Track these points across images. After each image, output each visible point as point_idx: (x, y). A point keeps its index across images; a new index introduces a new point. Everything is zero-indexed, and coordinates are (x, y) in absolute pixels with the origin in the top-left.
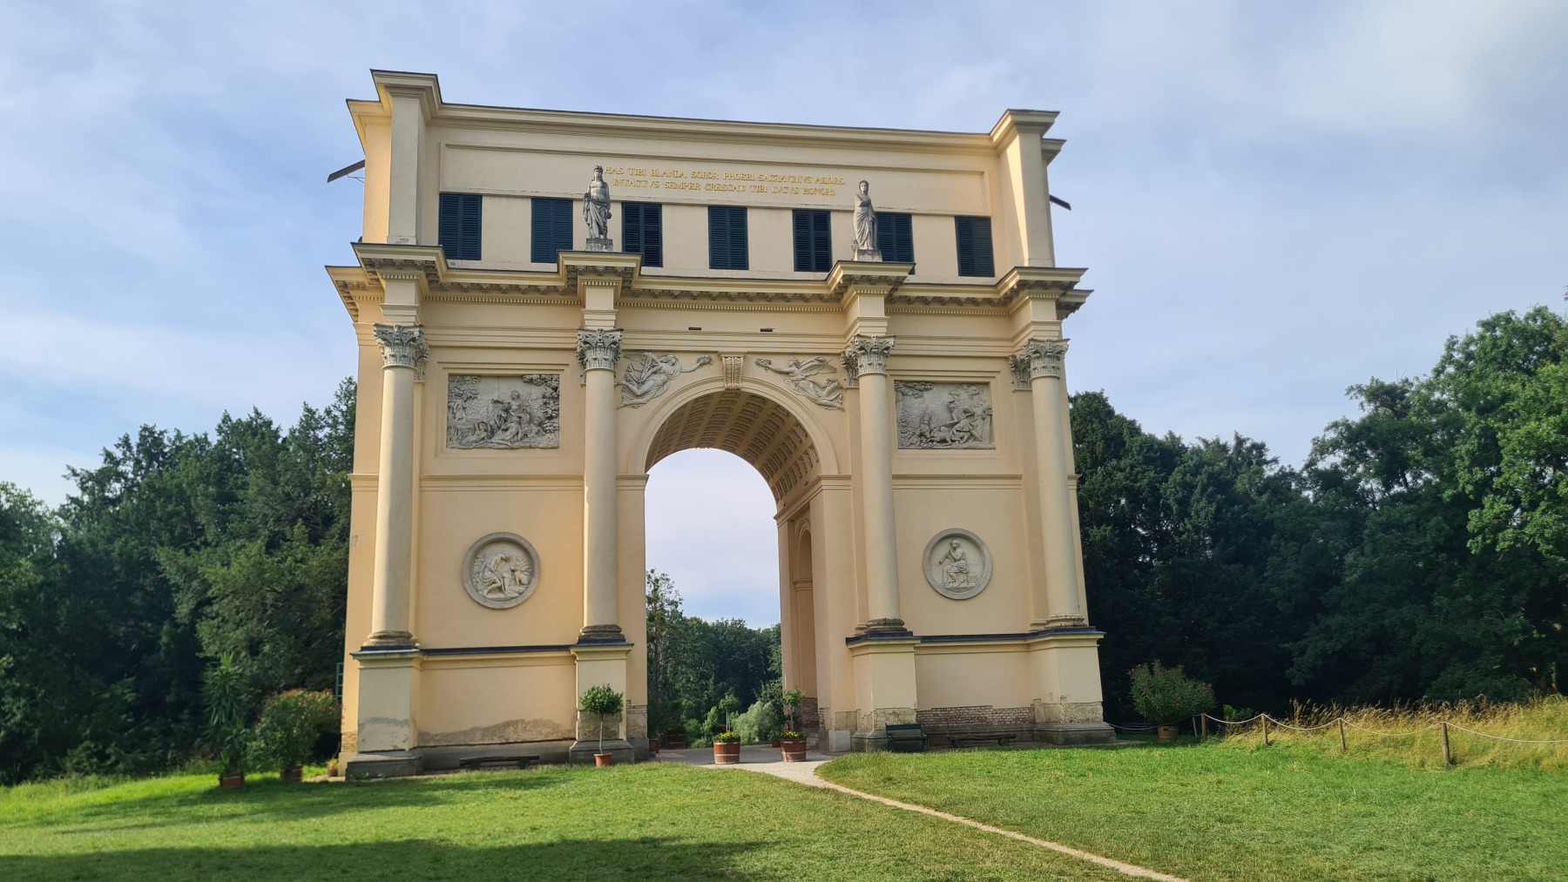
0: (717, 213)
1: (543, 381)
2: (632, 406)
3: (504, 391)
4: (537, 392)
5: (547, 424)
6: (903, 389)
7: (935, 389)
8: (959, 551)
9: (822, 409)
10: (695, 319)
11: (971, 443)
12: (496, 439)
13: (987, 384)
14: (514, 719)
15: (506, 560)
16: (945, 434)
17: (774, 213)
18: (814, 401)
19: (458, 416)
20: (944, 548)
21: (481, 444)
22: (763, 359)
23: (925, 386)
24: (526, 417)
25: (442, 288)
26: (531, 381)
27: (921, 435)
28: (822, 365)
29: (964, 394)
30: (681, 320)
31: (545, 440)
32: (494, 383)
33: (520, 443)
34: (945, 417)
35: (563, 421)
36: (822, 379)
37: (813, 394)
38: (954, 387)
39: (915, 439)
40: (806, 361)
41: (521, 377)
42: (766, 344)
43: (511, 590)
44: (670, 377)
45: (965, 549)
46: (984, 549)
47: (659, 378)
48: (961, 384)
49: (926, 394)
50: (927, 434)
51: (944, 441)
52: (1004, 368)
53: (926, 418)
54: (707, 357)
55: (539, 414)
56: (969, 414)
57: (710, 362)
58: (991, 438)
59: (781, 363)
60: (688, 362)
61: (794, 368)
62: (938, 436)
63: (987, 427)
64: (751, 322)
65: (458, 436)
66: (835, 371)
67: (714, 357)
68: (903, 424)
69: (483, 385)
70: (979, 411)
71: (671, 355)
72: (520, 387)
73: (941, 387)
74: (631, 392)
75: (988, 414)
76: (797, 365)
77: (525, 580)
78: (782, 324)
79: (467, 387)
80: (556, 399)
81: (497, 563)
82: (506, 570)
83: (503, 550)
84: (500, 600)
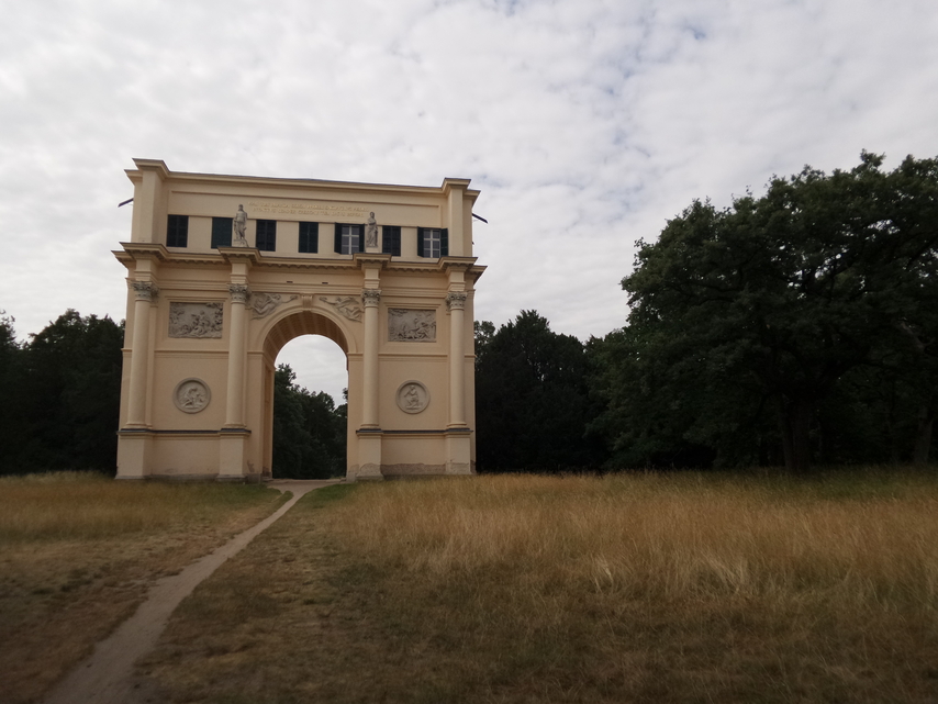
0: (304, 226)
1: (215, 306)
2: (257, 318)
3: (196, 311)
4: (212, 311)
5: (217, 327)
6: (393, 313)
7: (409, 312)
8: (414, 391)
9: (350, 322)
10: (290, 277)
11: (425, 339)
12: (192, 333)
13: (434, 311)
14: (196, 463)
15: (195, 390)
16: (412, 334)
17: (328, 226)
18: (347, 318)
19: (175, 322)
20: (407, 390)
21: (184, 336)
22: (324, 297)
23: (405, 311)
24: (206, 323)
25: (166, 261)
26: (210, 306)
27: (400, 335)
28: (351, 301)
29: (423, 315)
30: (282, 278)
31: (214, 334)
32: (193, 307)
33: (202, 335)
34: (413, 327)
35: (224, 326)
36: (351, 307)
37: (346, 314)
38: (418, 312)
39: (396, 337)
40: (344, 298)
41: (205, 304)
42: (325, 290)
44: (276, 305)
45: (418, 390)
46: (426, 391)
47: (271, 306)
48: (422, 310)
49: (404, 315)
50: (403, 334)
51: (411, 338)
52: (443, 303)
53: (403, 327)
54: (295, 296)
55: (213, 322)
56: (425, 325)
57: (296, 298)
58: (435, 337)
59: (332, 300)
60: (286, 298)
61: (338, 302)
62: (408, 335)
63: (433, 331)
64: (317, 280)
65: (173, 332)
66: (357, 303)
67: (298, 296)
68: (392, 330)
69: (186, 308)
70: (430, 324)
71: (277, 294)
72: (205, 309)
73: (412, 312)
74: (257, 312)
75: (434, 325)
76: (339, 300)
77: (203, 399)
78: (333, 280)
79: (179, 309)
80: (221, 314)
81: (190, 392)
82: (194, 395)
83: (193, 386)
84: (191, 409)
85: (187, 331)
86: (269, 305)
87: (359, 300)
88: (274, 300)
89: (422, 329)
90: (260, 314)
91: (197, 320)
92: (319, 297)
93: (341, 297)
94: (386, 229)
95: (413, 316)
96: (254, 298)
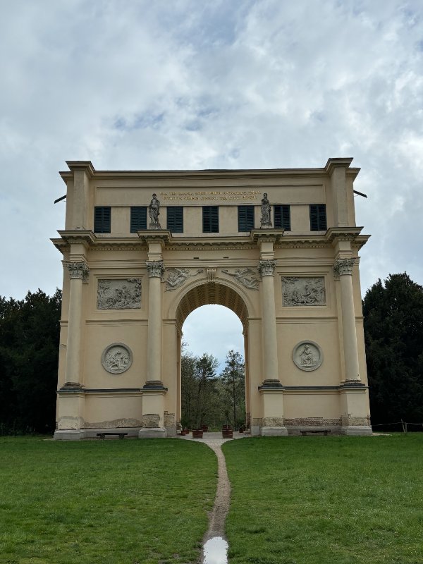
0: (206, 209)
1: (135, 281)
2: (170, 290)
3: (119, 286)
4: (133, 286)
5: (137, 299)
6: (285, 280)
7: (300, 280)
8: (309, 350)
9: (250, 290)
10: (196, 254)
11: (316, 303)
12: (116, 305)
13: (323, 278)
14: (121, 418)
15: (120, 353)
16: (304, 299)
17: (230, 208)
18: (246, 287)
19: (102, 296)
20: (302, 349)
21: (110, 307)
22: (224, 269)
23: (297, 278)
24: (128, 295)
25: (94, 245)
26: (130, 281)
27: (293, 300)
28: (249, 271)
29: (313, 282)
30: (190, 255)
31: (135, 305)
32: (116, 283)
33: (125, 306)
34: (304, 292)
35: (143, 297)
36: (249, 277)
37: (245, 284)
38: (308, 279)
39: (290, 302)
40: (242, 270)
41: (126, 280)
42: (226, 263)
43: (121, 365)
44: (186, 278)
45: (311, 349)
46: (320, 349)
48: (312, 277)
49: (296, 283)
50: (296, 300)
51: (303, 302)
52: (330, 270)
53: (295, 293)
54: (201, 270)
56: (315, 291)
57: (202, 272)
58: (325, 300)
60: (194, 272)
61: (238, 273)
62: (300, 300)
63: (323, 296)
64: (219, 255)
65: (100, 305)
66: (255, 273)
67: (204, 269)
68: (285, 296)
69: (112, 283)
70: (319, 289)
71: (186, 269)
72: (126, 284)
73: (302, 280)
74: (170, 285)
75: (323, 291)
77: (126, 362)
78: (232, 254)
79: (106, 285)
80: (140, 288)
81: (115, 355)
82: (119, 358)
83: (118, 350)
84: (117, 370)
85: (112, 303)
86: (180, 278)
87: (255, 270)
88: (184, 274)
89: (313, 294)
90: (173, 287)
91: (121, 293)
92: (221, 270)
93: (240, 269)
94: (277, 208)
95: (304, 283)
96: (166, 274)
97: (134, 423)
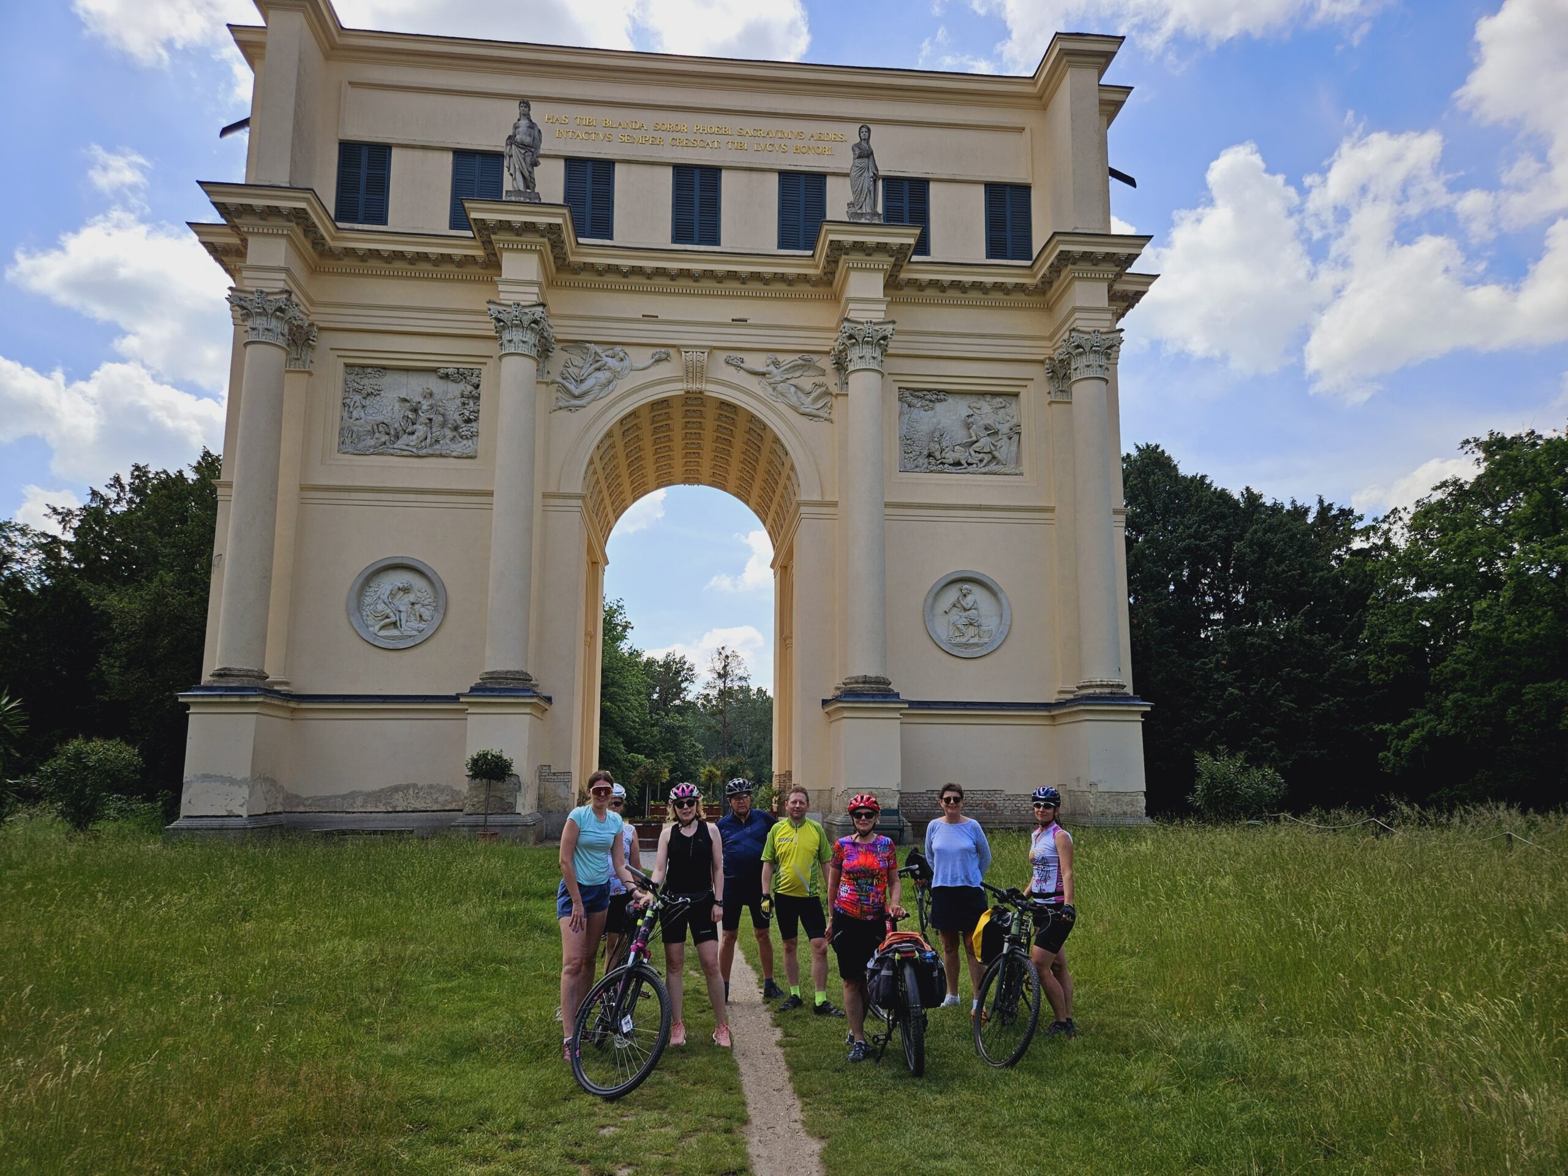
0: (682, 172)
1: (460, 376)
2: (569, 409)
3: (414, 387)
4: (455, 389)
5: (464, 429)
6: (910, 399)
7: (950, 400)
8: (970, 599)
9: (805, 419)
10: (651, 304)
11: (993, 467)
12: (399, 444)
13: (1016, 395)
14: (404, 782)
15: (406, 590)
16: (960, 454)
17: (755, 176)
18: (795, 409)
19: (355, 414)
20: (952, 594)
21: (379, 451)
22: (735, 356)
23: (941, 395)
24: (437, 418)
26: (446, 377)
27: (930, 455)
28: (806, 366)
29: (986, 406)
30: (630, 305)
31: (459, 447)
32: (402, 378)
33: (427, 449)
34: (961, 435)
35: (481, 426)
36: (807, 383)
37: (794, 400)
38: (974, 398)
39: (923, 461)
40: (786, 359)
41: (435, 370)
42: (738, 337)
43: (410, 626)
44: (616, 375)
45: (977, 595)
46: (1001, 596)
47: (603, 376)
48: (984, 394)
49: (938, 406)
50: (937, 454)
51: (958, 464)
52: (1039, 373)
53: (937, 434)
54: (663, 353)
55: (454, 416)
56: (992, 432)
57: (667, 358)
58: (1018, 460)
59: (756, 362)
60: (641, 357)
61: (772, 368)
62: (950, 457)
63: (1014, 448)
64: (723, 310)
65: (350, 441)
66: (823, 373)
67: (671, 351)
68: (908, 441)
69: (389, 379)
70: (1004, 429)
71: (618, 348)
72: (433, 383)
73: (958, 398)
74: (568, 391)
75: (1015, 432)
76: (776, 364)
77: (426, 614)
78: (759, 311)
79: (369, 383)
80: (477, 398)
81: (392, 595)
82: (403, 602)
83: (400, 579)
84: (393, 638)
86: (599, 374)
88: (611, 362)
89: (985, 442)
90: (576, 397)
91: (415, 410)
92: (724, 355)
93: (781, 357)
94: (895, 185)
95: (959, 408)
97: (441, 799)
